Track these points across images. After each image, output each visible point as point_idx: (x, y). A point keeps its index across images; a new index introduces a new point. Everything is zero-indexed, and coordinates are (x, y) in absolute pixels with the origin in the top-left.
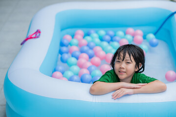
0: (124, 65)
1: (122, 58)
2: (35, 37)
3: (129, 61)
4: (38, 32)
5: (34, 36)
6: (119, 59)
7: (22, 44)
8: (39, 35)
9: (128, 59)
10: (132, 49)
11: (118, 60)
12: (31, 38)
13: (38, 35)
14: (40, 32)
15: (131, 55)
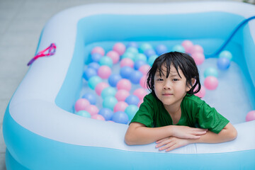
0: (169, 84)
1: (165, 73)
2: (48, 55)
3: (176, 78)
4: (53, 46)
5: (47, 52)
6: (160, 75)
7: (29, 64)
8: (55, 51)
9: (174, 74)
10: (178, 59)
11: (159, 77)
12: (42, 55)
13: (52, 51)
14: (55, 47)
15: (178, 67)
